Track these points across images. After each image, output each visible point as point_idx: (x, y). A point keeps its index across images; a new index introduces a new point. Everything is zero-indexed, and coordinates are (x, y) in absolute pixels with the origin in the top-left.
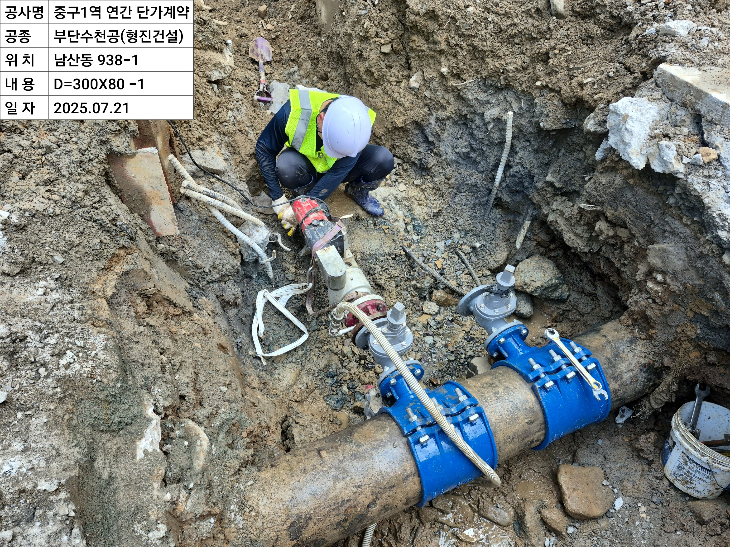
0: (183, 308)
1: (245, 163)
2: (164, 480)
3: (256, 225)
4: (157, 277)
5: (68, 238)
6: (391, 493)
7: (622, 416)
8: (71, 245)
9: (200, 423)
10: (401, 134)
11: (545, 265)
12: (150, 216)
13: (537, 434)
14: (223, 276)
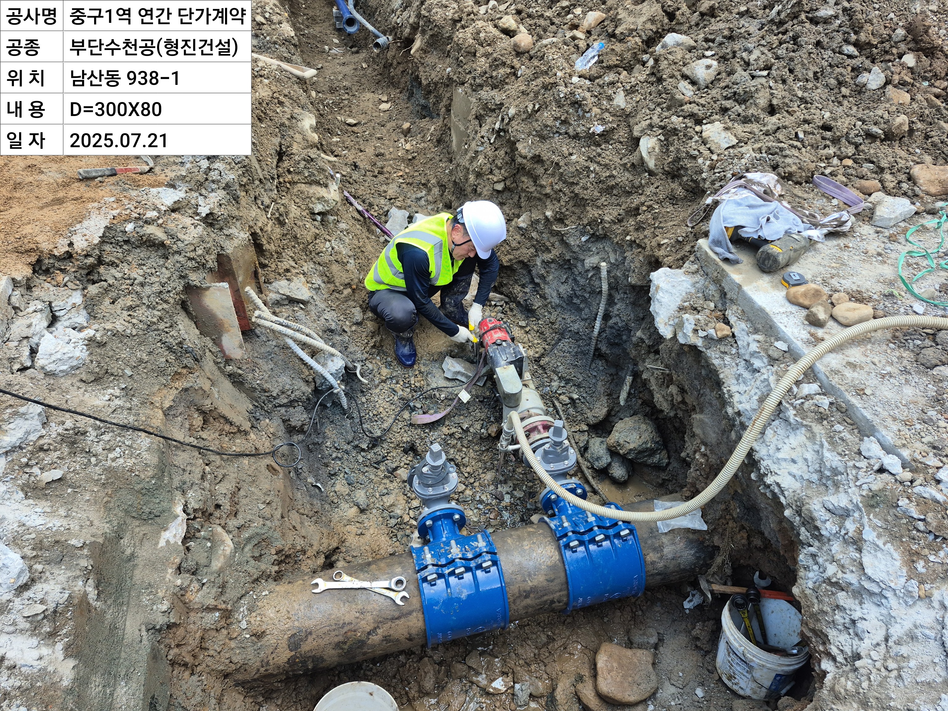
0: (238, 427)
1: (339, 292)
2: (179, 568)
3: (333, 355)
4: (217, 396)
5: (139, 356)
6: (393, 625)
7: (691, 601)
8: (141, 361)
9: (229, 532)
10: (509, 272)
11: (643, 426)
12: (221, 341)
13: (558, 594)
14: (291, 402)
